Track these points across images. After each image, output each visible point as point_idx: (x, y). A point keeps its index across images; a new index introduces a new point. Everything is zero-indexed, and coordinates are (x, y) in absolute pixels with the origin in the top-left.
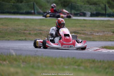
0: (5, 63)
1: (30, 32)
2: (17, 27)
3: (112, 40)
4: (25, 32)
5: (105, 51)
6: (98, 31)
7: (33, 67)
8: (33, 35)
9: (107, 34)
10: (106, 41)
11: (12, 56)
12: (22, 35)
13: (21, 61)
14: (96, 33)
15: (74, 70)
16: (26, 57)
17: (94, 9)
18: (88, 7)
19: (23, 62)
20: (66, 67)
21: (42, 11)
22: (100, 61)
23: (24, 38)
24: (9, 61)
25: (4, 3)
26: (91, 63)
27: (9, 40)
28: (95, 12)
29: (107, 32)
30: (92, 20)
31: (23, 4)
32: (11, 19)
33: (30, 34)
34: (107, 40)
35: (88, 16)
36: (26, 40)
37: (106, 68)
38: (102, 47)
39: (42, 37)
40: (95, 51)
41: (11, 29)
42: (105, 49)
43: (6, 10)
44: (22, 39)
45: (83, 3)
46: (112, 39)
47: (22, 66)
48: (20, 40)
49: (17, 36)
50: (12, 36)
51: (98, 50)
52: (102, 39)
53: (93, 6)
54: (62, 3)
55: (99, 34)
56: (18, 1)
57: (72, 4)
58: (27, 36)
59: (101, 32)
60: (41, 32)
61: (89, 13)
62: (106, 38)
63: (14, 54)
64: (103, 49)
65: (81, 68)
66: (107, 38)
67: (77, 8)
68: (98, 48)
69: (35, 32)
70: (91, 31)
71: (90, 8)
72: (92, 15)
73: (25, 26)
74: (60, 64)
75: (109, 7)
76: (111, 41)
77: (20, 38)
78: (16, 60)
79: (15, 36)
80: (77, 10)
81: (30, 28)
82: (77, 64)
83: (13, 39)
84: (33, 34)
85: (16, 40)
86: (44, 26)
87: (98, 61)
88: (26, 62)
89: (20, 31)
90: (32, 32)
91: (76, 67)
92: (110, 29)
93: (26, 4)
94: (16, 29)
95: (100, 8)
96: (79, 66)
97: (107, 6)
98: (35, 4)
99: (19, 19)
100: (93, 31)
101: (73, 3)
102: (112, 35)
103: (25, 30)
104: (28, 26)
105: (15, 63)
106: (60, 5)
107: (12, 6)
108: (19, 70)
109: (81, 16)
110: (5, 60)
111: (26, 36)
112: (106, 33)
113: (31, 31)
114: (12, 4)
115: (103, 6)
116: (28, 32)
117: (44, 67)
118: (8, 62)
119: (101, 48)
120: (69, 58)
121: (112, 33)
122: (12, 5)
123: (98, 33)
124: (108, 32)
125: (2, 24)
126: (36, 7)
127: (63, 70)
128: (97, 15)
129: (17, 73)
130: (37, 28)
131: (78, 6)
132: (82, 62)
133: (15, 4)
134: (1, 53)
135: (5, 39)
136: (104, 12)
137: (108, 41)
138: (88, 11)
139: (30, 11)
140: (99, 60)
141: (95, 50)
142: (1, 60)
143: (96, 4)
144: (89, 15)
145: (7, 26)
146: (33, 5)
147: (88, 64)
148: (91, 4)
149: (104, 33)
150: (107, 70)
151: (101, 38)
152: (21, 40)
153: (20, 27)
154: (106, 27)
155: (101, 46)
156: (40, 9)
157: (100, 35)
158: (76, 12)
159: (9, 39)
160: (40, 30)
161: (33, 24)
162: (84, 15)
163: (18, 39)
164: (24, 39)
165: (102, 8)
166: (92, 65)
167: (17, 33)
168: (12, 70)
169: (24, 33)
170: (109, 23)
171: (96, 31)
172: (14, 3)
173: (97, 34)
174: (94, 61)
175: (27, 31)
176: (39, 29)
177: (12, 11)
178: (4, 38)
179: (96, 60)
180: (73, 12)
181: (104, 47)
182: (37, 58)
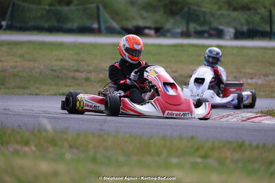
0: (26, 149)
1: (89, 75)
2: (58, 63)
4: (77, 74)
5: (268, 122)
6: (251, 74)
7: (94, 160)
8: (95, 82)
9: (274, 81)
10: (272, 97)
11: (44, 134)
12: (68, 84)
13: (66, 144)
14: (247, 79)
15: (194, 166)
16: (78, 134)
17: (243, 20)
18: (229, 15)
19: (71, 147)
20: (175, 160)
21: (118, 24)
22: (257, 147)
24: (36, 146)
25: (26, 5)
26: (234, 150)
27: (36, 95)
28: (245, 28)
29: (273, 75)
30: (237, 47)
31: (72, 7)
32: (43, 44)
33: (87, 79)
35: (228, 37)
37: (271, 163)
38: (262, 112)
40: (244, 121)
41: (42, 67)
42: (269, 117)
43: (32, 23)
45: (217, 7)
47: (68, 156)
48: (64, 94)
49: (57, 85)
50: (45, 84)
51: (253, 120)
52: (263, 93)
54: (165, 6)
55: (254, 81)
56: (60, 2)
57: (189, 8)
58: (82, 86)
59: (260, 75)
61: (230, 31)
62: (272, 91)
63: (49, 127)
64: (263, 118)
65: (210, 161)
67: (202, 19)
68: (252, 114)
69: (101, 76)
70: (234, 75)
71: (234, 19)
72: (239, 35)
73: (76, 61)
74: (159, 154)
77: (65, 90)
78: (53, 142)
79: (52, 85)
80: (203, 23)
81: (88, 65)
82: (202, 152)
83: (47, 93)
84: (97, 80)
85: (56, 95)
87: (250, 145)
88: (77, 148)
89: (65, 72)
90: (93, 76)
91: (199, 160)
93: (80, 7)
94: (54, 68)
95: (257, 18)
96: (205, 157)
98: (101, 8)
99: (61, 44)
100: (241, 72)
101: (192, 7)
103: (77, 71)
104: (84, 61)
105: (51, 149)
106: (162, 12)
107: (44, 12)
108: (61, 167)
109: (211, 36)
110: (27, 143)
111: (79, 85)
112: (271, 78)
113: (90, 72)
114: (47, 7)
115: (264, 12)
116: (83, 75)
117: (122, 159)
118: (34, 148)
119: (259, 115)
120: (181, 138)
122: (45, 10)
123: (252, 78)
125: (22, 56)
126: (105, 15)
127: (168, 166)
128: (251, 34)
129: (56, 174)
130: (104, 66)
131: (204, 13)
132: (212, 149)
133: (52, 8)
134: (19, 126)
135: (29, 91)
136: (268, 28)
138: (229, 25)
139: (88, 24)
140: (254, 144)
141: (244, 119)
142: (17, 143)
143: (249, 9)
144: (232, 35)
145: (34, 60)
146: (96, 10)
147: (228, 154)
148: (235, 9)
149: (267, 78)
150: (272, 168)
151: (260, 91)
153: (64, 63)
154: (271, 64)
155: (260, 110)
156: (114, 19)
157: (256, 83)
158: (199, 28)
159: (37, 91)
161: (96, 55)
162: (219, 34)
163: (61, 92)
165: (262, 18)
166: (237, 156)
168: (45, 166)
169: (74, 78)
171: (249, 74)
172: (50, 5)
173: (249, 81)
174: (241, 146)
175: (80, 74)
177: (46, 25)
178: (25, 91)
179: (247, 143)
180: (193, 27)
181: (268, 111)
182: (106, 137)
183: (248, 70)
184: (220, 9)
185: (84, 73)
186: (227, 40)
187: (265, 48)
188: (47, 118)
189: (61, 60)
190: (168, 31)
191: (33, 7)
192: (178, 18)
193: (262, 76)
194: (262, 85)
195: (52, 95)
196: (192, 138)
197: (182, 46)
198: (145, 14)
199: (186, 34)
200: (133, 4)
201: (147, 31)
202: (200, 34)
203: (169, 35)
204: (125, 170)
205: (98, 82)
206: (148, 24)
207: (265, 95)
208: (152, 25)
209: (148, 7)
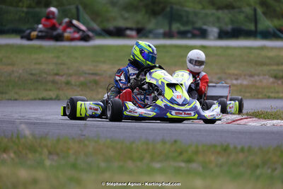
0: (5, 156)
1: (69, 79)
2: (37, 67)
3: (272, 95)
4: (57, 78)
5: (254, 124)
6: (236, 75)
7: (74, 166)
8: (75, 85)
9: (261, 81)
10: (258, 98)
11: (23, 141)
12: (48, 88)
13: (45, 151)
14: (232, 79)
15: (177, 171)
16: (58, 140)
17: (227, 19)
18: (213, 14)
19: (50, 153)
20: (157, 165)
21: (98, 25)
22: (242, 150)
23: (52, 94)
24: (15, 153)
25: (4, 7)
26: (219, 153)
27: (16, 100)
28: (229, 28)
29: (258, 76)
30: (221, 47)
33: (68, 83)
34: (260, 96)
35: (212, 37)
36: (59, 100)
37: (257, 167)
38: (247, 114)
39: (100, 90)
40: (229, 123)
41: (21, 71)
42: (254, 119)
43: (9, 26)
44: (48, 97)
45: (200, 6)
46: (272, 92)
47: (48, 163)
48: (43, 99)
49: (36, 89)
50: (24, 89)
51: (239, 122)
52: (248, 95)
53: (226, 11)
54: (146, 6)
55: (239, 82)
56: (38, 4)
57: (172, 8)
58: (62, 90)
59: (245, 75)
60: (97, 78)
61: (214, 31)
62: (258, 92)
64: (249, 120)
65: (194, 165)
66: (260, 90)
67: (185, 19)
68: (237, 116)
69: (82, 79)
70: (219, 76)
71: (218, 19)
72: (223, 35)
73: (56, 64)
74: (142, 159)
75: (264, 13)
76: (269, 98)
77: (45, 94)
78: (32, 149)
79: (31, 90)
80: (186, 23)
81: (68, 68)
82: (185, 156)
83: (27, 98)
84: (77, 83)
85: (35, 99)
86: (104, 62)
87: (235, 148)
88: (58, 154)
89: (45, 76)
90: (73, 80)
91: (183, 165)
92: (266, 68)
94: (34, 72)
95: (241, 17)
97: (260, 11)
98: (81, 9)
99: (40, 47)
100: (225, 73)
101: (175, 7)
102: (273, 83)
103: (57, 74)
104: (63, 64)
105: (30, 156)
106: (143, 12)
107: (23, 15)
108: (40, 174)
109: (194, 36)
110: (5, 150)
111: (59, 89)
112: (256, 78)
113: (70, 75)
114: (25, 9)
115: (248, 10)
116: (63, 79)
117: (103, 165)
118: (12, 155)
119: (244, 117)
120: (164, 142)
121: (271, 80)
122: (23, 12)
123: (237, 79)
124: (261, 77)
127: (150, 171)
128: (236, 33)
129: (35, 181)
130: (85, 68)
131: (187, 12)
132: (196, 153)
133: (31, 10)
135: (7, 96)
136: (252, 27)
137: (262, 98)
138: (214, 25)
140: (239, 147)
141: (230, 121)
143: (233, 8)
144: (216, 35)
145: (13, 64)
147: (213, 158)
148: (219, 8)
149: (253, 79)
150: (258, 171)
151: (245, 92)
152: (47, 100)
153: (43, 67)
154: (256, 64)
156: (94, 20)
157: (241, 85)
158: (182, 28)
159: (16, 96)
160: (93, 74)
161: (76, 58)
162: (203, 34)
163: (40, 97)
164: (54, 97)
165: (247, 17)
166: (221, 160)
167: (37, 81)
168: (23, 174)
169: (54, 82)
170: (264, 53)
171: (234, 74)
172: (28, 7)
173: (235, 82)
174: (225, 149)
175: (60, 78)
176: (91, 72)
178: (4, 96)
179: (231, 146)
180: (176, 27)
181: (253, 113)
182: (86, 142)
183: (232, 71)
184: (204, 8)
185: (64, 77)
186: (211, 40)
187: (250, 48)
188: (26, 123)
189: (40, 64)
190: (150, 32)
191: (11, 9)
192: (160, 18)
193: (247, 77)
194: (247, 87)
195: (32, 100)
196: (175, 141)
197: (164, 46)
198: (126, 15)
199: (168, 35)
200: (113, 4)
201: (128, 32)
202: (183, 35)
203: (151, 35)
204: (107, 175)
205: (79, 86)
206: (129, 25)
207: (251, 96)
208: (134, 26)
209: (129, 8)
